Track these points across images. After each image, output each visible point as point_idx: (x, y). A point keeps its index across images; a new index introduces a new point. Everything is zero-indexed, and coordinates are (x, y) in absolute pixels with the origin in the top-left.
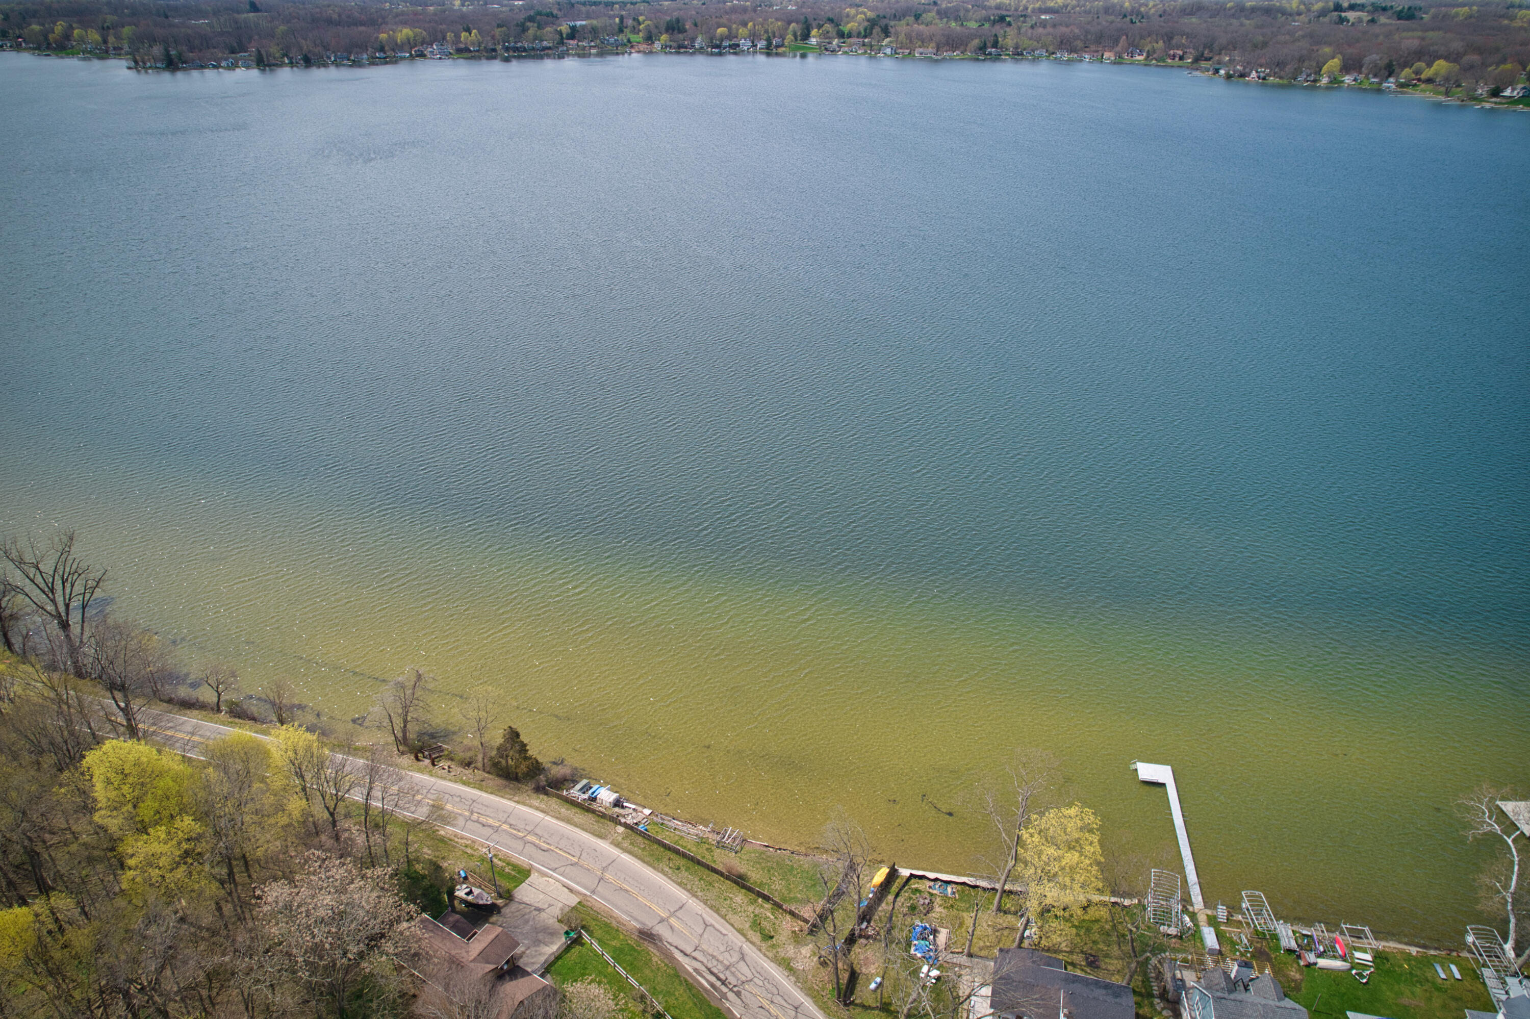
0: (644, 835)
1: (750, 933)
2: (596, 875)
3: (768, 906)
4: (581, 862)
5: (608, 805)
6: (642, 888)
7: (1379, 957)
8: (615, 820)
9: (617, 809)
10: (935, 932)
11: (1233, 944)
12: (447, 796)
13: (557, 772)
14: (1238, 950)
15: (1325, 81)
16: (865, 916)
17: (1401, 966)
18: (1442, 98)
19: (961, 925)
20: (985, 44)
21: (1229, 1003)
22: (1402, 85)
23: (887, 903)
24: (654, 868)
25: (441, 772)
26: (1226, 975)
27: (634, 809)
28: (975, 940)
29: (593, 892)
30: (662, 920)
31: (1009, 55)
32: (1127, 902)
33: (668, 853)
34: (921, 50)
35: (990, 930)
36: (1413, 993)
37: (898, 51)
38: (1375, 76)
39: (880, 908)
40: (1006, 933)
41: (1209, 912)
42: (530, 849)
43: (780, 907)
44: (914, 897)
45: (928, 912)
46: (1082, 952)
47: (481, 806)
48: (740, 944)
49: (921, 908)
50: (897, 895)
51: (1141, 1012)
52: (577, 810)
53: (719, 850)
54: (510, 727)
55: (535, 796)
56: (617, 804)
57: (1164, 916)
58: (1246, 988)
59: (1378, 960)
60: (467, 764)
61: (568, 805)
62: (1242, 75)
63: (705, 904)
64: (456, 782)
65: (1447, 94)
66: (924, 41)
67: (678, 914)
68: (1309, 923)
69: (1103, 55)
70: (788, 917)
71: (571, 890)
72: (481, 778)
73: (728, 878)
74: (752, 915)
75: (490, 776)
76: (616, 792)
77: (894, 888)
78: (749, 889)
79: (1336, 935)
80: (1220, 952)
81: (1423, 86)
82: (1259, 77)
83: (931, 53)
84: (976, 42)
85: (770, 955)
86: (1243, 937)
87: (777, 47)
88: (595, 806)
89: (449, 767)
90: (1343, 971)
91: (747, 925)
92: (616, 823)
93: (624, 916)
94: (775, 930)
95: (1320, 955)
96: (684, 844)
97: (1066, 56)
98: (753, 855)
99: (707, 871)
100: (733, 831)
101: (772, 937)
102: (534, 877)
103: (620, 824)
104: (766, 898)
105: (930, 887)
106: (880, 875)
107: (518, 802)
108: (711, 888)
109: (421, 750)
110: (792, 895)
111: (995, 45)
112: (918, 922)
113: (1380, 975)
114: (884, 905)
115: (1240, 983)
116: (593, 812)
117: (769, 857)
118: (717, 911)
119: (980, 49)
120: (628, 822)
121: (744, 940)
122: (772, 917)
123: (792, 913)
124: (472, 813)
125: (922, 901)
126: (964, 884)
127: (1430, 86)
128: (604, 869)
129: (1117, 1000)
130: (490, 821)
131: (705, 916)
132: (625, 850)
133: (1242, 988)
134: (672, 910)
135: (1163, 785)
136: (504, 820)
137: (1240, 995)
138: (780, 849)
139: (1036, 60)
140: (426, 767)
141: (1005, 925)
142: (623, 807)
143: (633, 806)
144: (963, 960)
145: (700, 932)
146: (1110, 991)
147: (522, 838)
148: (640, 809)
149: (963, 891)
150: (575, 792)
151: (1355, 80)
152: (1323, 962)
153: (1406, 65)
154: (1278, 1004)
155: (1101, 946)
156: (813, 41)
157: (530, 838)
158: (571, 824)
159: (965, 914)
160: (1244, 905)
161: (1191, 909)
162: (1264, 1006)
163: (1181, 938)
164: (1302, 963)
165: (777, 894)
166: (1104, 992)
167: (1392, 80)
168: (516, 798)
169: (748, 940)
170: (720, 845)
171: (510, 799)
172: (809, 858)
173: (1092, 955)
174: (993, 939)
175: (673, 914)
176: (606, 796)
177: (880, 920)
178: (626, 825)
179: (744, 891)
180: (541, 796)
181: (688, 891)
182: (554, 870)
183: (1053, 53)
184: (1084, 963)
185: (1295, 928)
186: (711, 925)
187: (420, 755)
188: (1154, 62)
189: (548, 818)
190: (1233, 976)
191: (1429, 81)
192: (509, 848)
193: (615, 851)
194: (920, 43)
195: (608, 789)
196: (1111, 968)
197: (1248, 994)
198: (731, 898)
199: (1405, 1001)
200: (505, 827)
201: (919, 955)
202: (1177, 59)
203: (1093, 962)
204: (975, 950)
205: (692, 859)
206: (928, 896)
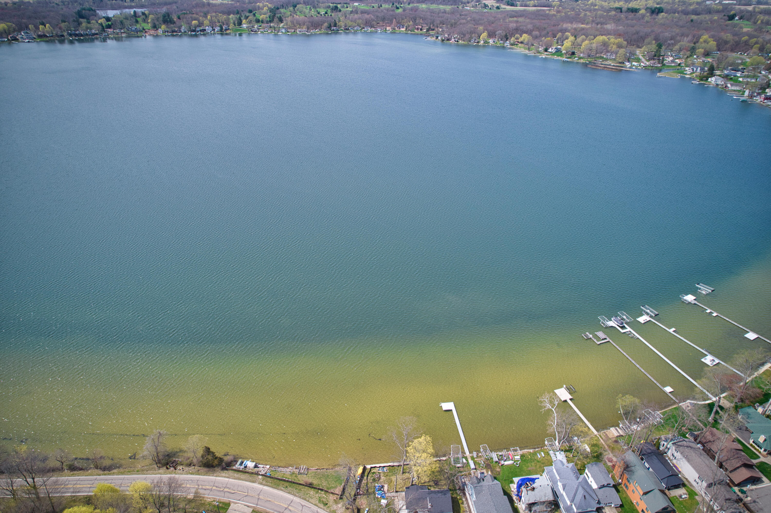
0: (270, 477)
1: (319, 505)
2: (256, 498)
3: (323, 492)
4: (249, 494)
5: (252, 468)
6: (275, 498)
7: (522, 456)
8: (257, 474)
9: (256, 469)
10: (383, 487)
11: (479, 464)
12: (186, 481)
13: (227, 459)
14: (481, 466)
15: (482, 42)
16: (359, 487)
17: (528, 457)
18: (527, 52)
19: (391, 481)
20: (330, 25)
21: (478, 488)
22: (512, 45)
23: (365, 480)
24: (278, 489)
25: (179, 472)
26: (477, 477)
27: (263, 467)
28: (397, 486)
29: (257, 505)
30: (286, 509)
31: (342, 30)
32: (444, 458)
33: (281, 482)
34: (300, 30)
35: (401, 481)
36: (531, 465)
37: (289, 30)
38: (502, 40)
39: (363, 483)
40: (407, 480)
41: (471, 455)
42: (227, 494)
43: (328, 492)
44: (373, 475)
45: (379, 480)
46: (433, 481)
47: (201, 482)
48: (316, 510)
49: (377, 479)
50: (367, 476)
51: (453, 496)
52: (241, 473)
53: (300, 476)
54: (206, 447)
55: (222, 472)
56: (256, 466)
57: (457, 460)
58: (483, 480)
59: (522, 457)
60: (190, 465)
61: (236, 472)
62: (448, 40)
63: (300, 498)
64: (187, 474)
65: (529, 49)
66: (300, 24)
67: (291, 504)
68: (501, 450)
69: (386, 29)
70: (331, 495)
71: (248, 506)
72: (197, 470)
73: (306, 486)
74: (318, 498)
75: (201, 468)
76: (253, 462)
77: (366, 474)
78: (315, 488)
79: (510, 452)
80: (475, 469)
81: (520, 45)
82: (455, 41)
83: (305, 31)
84: (326, 24)
85: (328, 511)
86: (482, 461)
87: (226, 30)
88: (247, 470)
89: (182, 469)
90: (512, 464)
91: (317, 502)
92: (258, 475)
93: (271, 511)
94: (327, 501)
95: (505, 461)
96: (286, 476)
97: (369, 30)
98: (313, 474)
99: (298, 485)
100: (303, 467)
101: (327, 504)
102: (232, 505)
103: (260, 475)
104: (322, 490)
105: (378, 470)
106: (360, 471)
107: (216, 476)
108: (301, 491)
109: (167, 464)
110: (330, 486)
111: (335, 25)
112: (376, 485)
113: (522, 462)
114: (363, 481)
115: (481, 479)
116: (248, 472)
117: (319, 473)
118: (305, 500)
119: (329, 28)
120: (263, 473)
121: (317, 508)
122: (325, 496)
123: (332, 493)
124: (199, 486)
125: (376, 476)
126: (390, 466)
127: (522, 45)
128: (259, 495)
129: (446, 496)
130: (208, 487)
131: (301, 502)
132: (264, 485)
133: (482, 481)
134: (289, 504)
135: (451, 410)
136: (213, 485)
137: (482, 483)
138: (322, 469)
139: (355, 33)
140: (172, 471)
141: (406, 478)
142: (258, 467)
143: (262, 466)
144: (394, 494)
145: (301, 509)
146: (443, 493)
147: (222, 491)
148: (265, 466)
149: (390, 469)
150: (237, 466)
151: (494, 42)
152: (506, 463)
153: (512, 35)
154: (492, 483)
155: (439, 477)
156: (245, 26)
157: (226, 490)
158: (241, 480)
159: (392, 477)
160: (481, 450)
161: (465, 455)
162: (488, 485)
163: (463, 467)
164: (500, 465)
165: (325, 487)
166: (441, 494)
167: (508, 42)
168: (215, 475)
169: (319, 507)
170: (300, 473)
171: (213, 476)
172: (333, 470)
173: (436, 481)
174: (403, 484)
175: (289, 505)
176: (250, 464)
177: (364, 487)
178: (262, 475)
179: (313, 489)
180: (225, 471)
181: (293, 495)
182: (239, 500)
183: (363, 28)
184: (433, 485)
185: (497, 453)
186: (305, 505)
187: (168, 466)
188: (409, 32)
189: (230, 480)
190: (479, 477)
191: (522, 43)
192: (219, 496)
193: (261, 486)
194: (298, 26)
195: (250, 461)
196: (442, 484)
197: (484, 482)
198: (309, 493)
199: (529, 469)
200: (214, 488)
201: (379, 497)
202: (419, 30)
203: (436, 483)
204: (398, 490)
205: (291, 482)
206: (378, 474)
